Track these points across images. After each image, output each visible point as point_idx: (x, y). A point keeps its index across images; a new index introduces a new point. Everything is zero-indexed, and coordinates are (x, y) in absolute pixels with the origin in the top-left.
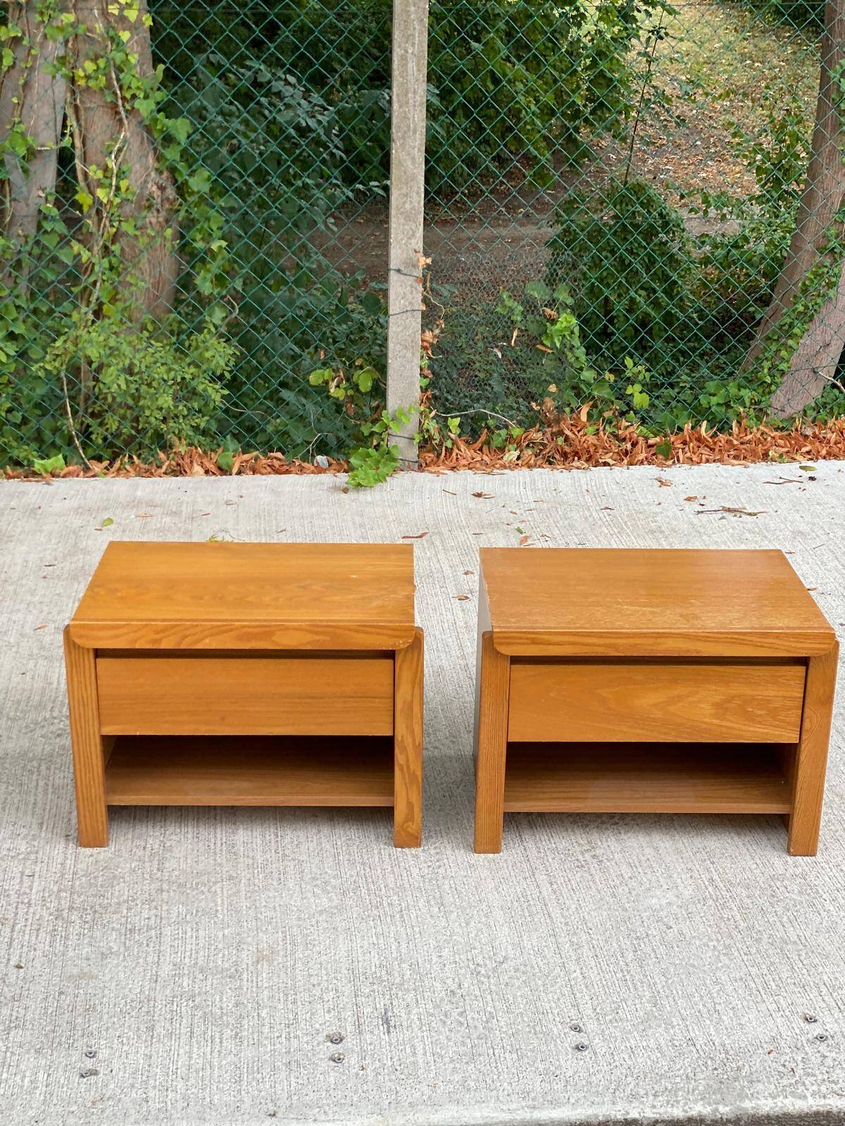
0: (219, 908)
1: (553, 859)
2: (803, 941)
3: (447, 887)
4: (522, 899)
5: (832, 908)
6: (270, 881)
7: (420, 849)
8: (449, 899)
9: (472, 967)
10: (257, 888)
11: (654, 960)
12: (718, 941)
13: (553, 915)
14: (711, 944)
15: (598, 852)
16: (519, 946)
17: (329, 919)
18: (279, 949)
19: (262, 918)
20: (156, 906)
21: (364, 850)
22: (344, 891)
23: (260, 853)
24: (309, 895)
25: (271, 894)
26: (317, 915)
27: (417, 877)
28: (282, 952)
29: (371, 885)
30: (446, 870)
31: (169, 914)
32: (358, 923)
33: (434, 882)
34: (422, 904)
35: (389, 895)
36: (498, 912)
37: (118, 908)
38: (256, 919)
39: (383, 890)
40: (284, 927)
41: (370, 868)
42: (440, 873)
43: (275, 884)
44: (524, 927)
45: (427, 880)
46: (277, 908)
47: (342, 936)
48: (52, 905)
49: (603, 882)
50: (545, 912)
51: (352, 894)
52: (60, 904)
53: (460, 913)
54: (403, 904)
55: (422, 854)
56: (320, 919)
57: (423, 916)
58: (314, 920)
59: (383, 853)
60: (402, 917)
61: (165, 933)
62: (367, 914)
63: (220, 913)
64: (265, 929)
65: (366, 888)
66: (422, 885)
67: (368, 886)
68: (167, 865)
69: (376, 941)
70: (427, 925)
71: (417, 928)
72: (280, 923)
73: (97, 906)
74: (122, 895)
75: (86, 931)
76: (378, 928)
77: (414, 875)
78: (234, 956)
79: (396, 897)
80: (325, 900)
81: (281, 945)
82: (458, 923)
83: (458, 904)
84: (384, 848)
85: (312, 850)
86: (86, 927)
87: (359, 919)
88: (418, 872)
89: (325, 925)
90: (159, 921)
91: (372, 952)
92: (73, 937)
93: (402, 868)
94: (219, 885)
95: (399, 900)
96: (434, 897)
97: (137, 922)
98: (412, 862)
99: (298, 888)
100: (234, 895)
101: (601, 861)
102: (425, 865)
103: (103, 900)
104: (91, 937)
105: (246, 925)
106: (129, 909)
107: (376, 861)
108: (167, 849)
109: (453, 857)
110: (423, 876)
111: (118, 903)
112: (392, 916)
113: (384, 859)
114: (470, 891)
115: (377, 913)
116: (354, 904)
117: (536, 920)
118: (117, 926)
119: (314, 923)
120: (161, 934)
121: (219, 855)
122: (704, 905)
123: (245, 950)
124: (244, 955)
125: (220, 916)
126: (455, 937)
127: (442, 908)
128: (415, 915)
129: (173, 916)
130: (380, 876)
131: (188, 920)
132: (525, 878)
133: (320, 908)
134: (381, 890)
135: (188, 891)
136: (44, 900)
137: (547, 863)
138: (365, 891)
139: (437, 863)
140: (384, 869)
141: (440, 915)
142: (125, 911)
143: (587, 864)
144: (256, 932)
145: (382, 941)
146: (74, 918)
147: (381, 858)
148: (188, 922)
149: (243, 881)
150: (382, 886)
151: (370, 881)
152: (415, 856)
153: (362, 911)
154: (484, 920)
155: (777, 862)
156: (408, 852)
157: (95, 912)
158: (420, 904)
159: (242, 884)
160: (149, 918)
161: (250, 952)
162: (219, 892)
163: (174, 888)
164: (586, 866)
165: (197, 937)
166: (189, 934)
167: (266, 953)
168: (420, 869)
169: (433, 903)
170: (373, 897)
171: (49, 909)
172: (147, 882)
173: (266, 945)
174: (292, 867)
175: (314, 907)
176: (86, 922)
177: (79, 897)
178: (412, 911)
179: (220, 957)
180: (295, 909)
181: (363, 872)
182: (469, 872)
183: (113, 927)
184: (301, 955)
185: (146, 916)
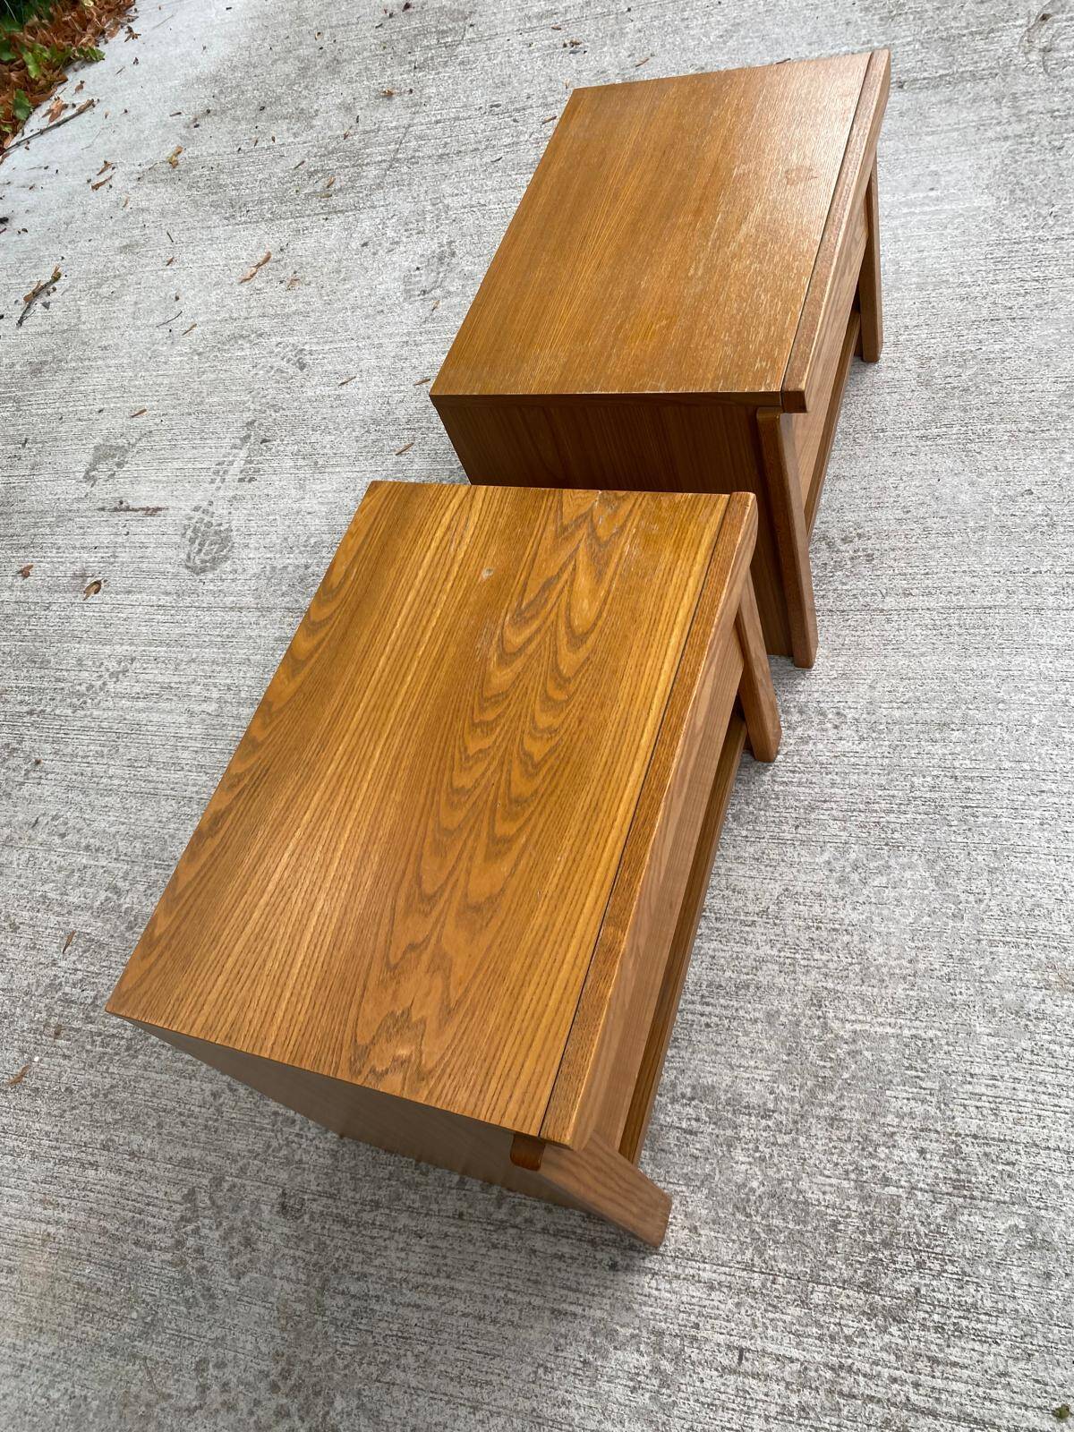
0: (906, 1032)
1: (844, 584)
3: (897, 713)
4: (945, 631)
6: (838, 945)
8: (932, 714)
10: (857, 968)
13: (985, 604)
15: (834, 533)
17: (963, 876)
18: (1043, 957)
19: (946, 970)
20: (885, 1134)
21: (772, 802)
22: (887, 844)
23: (748, 949)
24: (890, 894)
25: (875, 949)
26: (948, 891)
27: (862, 746)
28: (1054, 953)
29: (876, 807)
30: (850, 708)
31: (912, 1115)
32: (981, 837)
33: (881, 727)
34: (938, 749)
35: (908, 787)
36: (973, 663)
37: (878, 1200)
38: (949, 980)
39: (891, 793)
40: (979, 941)
41: (825, 801)
42: (857, 717)
43: (846, 938)
44: (1016, 638)
45: (874, 735)
46: (920, 945)
47: (1014, 864)
48: (851, 1325)
49: (913, 540)
50: (978, 611)
51: (896, 835)
52: (850, 1309)
53: (970, 706)
54: (935, 773)
55: (799, 731)
56: (961, 887)
57: (973, 753)
58: (963, 897)
59: (785, 779)
60: (972, 779)
61: (974, 1129)
62: (955, 823)
63: (921, 1032)
64: (983, 972)
65: (883, 815)
66: (887, 743)
67: (876, 811)
68: (754, 1101)
69: (1038, 821)
70: (998, 752)
71: (1007, 765)
72: (966, 946)
73: (869, 1238)
74: (839, 1190)
75: (949, 1268)
76: (999, 812)
77: (856, 748)
78: (1059, 1026)
79: (914, 779)
80: (908, 874)
81: (1030, 952)
82: (999, 713)
83: (944, 705)
84: (772, 776)
85: (754, 873)
86: (936, 1266)
87: (969, 834)
88: (850, 744)
89: (981, 883)
90: (934, 1136)
91: (1066, 829)
92: (969, 1295)
93: (831, 761)
94: (835, 1025)
95: (924, 777)
96: (922, 732)
97: (931, 1173)
98: (820, 746)
99: (867, 907)
100: (868, 1004)
101: (859, 536)
102: (832, 732)
103: (847, 1224)
104: (972, 1262)
105: (964, 997)
106: (886, 1181)
107: (807, 791)
108: (703, 1093)
109: (816, 695)
110: (862, 739)
111: (865, 1199)
112: (968, 790)
113: (804, 780)
114: (913, 687)
115: (955, 809)
116: (924, 835)
117: (998, 623)
118: (940, 1210)
119: (972, 898)
120: (975, 1137)
121: (741, 1013)
122: (979, 453)
123: (1043, 1006)
124: (1058, 1011)
125: (931, 1034)
126: (1034, 721)
127: (952, 726)
128: (968, 762)
129: (920, 1109)
130: (852, 791)
131: (936, 1086)
132: (888, 621)
133: (929, 884)
134: (893, 796)
135: (846, 1076)
136: (832, 1338)
137: (855, 592)
138: (892, 817)
139: (830, 716)
140: (833, 784)
141: (973, 732)
142: (892, 1190)
143: (864, 550)
144: (989, 985)
145: (1037, 814)
146: (902, 1286)
147: (800, 784)
148: (943, 1087)
149: (830, 985)
150: (880, 793)
151: (862, 807)
152: (804, 740)
153: (946, 828)
154: (992, 681)
155: (890, 376)
156: (792, 748)
157: (886, 1244)
158: (940, 752)
159: (839, 988)
160: (922, 1152)
161: (1048, 1000)
162: (858, 1027)
163: (831, 1097)
164: (870, 552)
165: (994, 1078)
166: (983, 1090)
167: (1053, 978)
168: (841, 739)
169: (938, 735)
170: (911, 808)
171: (862, 1332)
172: (802, 1139)
173: (1030, 975)
174: (802, 907)
175: (926, 892)
176: (920, 1265)
177: (832, 1268)
178: (957, 764)
179: (1057, 1047)
180: (926, 919)
181: (834, 812)
182: (862, 681)
183: (944, 1217)
184: (1064, 927)
185: (915, 1155)
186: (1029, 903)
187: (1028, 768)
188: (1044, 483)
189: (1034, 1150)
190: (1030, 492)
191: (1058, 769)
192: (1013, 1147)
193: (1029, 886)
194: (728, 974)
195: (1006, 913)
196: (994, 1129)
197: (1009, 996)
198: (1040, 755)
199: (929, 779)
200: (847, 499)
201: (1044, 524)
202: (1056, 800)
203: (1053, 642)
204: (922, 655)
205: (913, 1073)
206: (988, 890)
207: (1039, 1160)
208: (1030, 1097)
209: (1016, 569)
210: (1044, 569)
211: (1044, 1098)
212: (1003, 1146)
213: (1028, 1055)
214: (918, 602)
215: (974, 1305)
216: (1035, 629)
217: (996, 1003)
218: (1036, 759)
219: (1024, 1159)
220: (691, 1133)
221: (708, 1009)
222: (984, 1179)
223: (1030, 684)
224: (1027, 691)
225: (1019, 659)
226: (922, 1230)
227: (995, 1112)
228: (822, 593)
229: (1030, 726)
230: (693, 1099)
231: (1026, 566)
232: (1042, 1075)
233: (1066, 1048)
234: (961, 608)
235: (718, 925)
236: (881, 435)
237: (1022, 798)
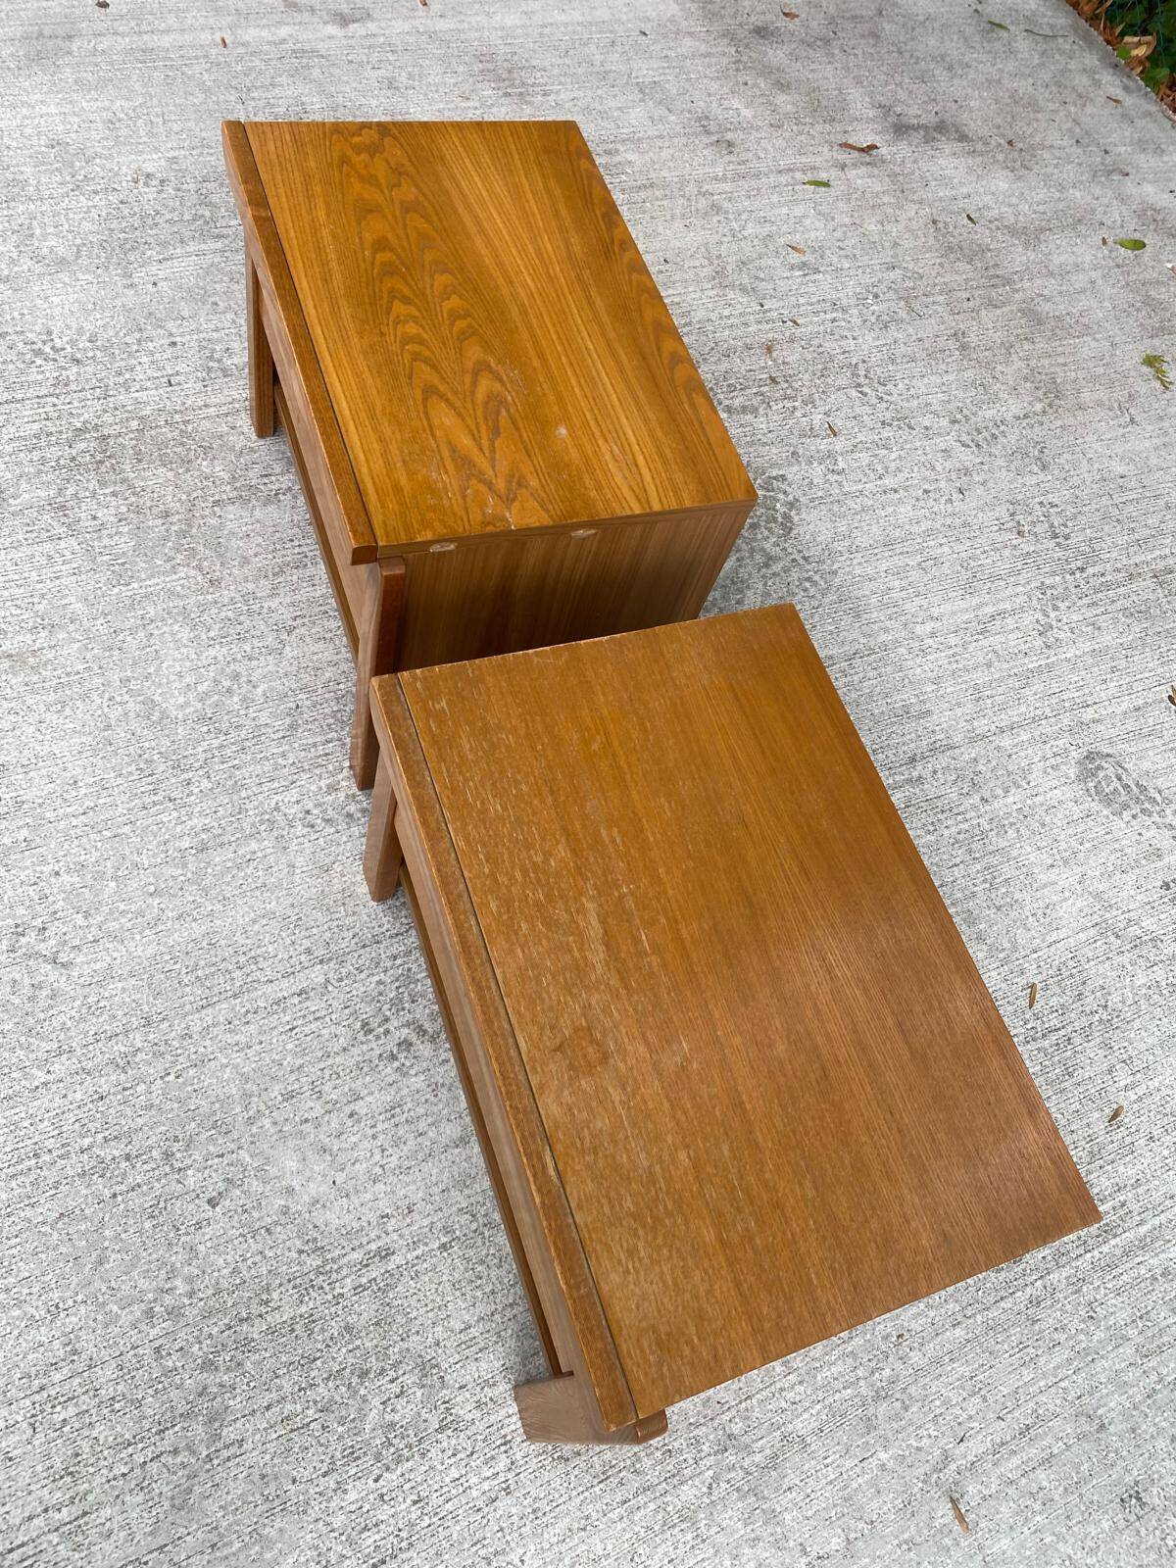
0: (135, 585)
1: (380, 982)
2: (225, 1453)
3: (254, 846)
4: (242, 959)
5: (352, 1496)
6: (217, 626)
7: (355, 789)
8: (218, 857)
9: (38, 922)
10: (193, 616)
11: (107, 1193)
12: (191, 1294)
13: (210, 1010)
14: (178, 1282)
15: (424, 1049)
16: (109, 975)
17: (132, 715)
18: (44, 673)
19: (121, 637)
20: (126, 519)
21: (332, 721)
22: (210, 719)
23: (288, 600)
24: (190, 679)
25: (185, 635)
26: (141, 698)
27: (274, 802)
28: (35, 678)
29: (234, 748)
30: (304, 836)
31: (111, 536)
32: (127, 753)
33: (263, 827)
34: (197, 822)
35: (212, 776)
36: (198, 930)
37: (115, 483)
38: (115, 632)
39: (225, 765)
40: (100, 668)
41: (284, 737)
42: (292, 830)
43: (212, 634)
44: (162, 976)
45: (267, 817)
46: (148, 649)
47: (90, 739)
48: (107, 418)
49: (327, 1072)
50: (215, 999)
51: (205, 729)
52: (111, 425)
53: (182, 878)
54: (192, 798)
55: (342, 795)
56: (131, 705)
57: (163, 830)
58: (126, 697)
59: (331, 745)
60: (155, 804)
61: (62, 542)
62: (155, 757)
63: (124, 589)
64: (90, 646)
65: (225, 743)
66: (251, 813)
67: (232, 744)
68: (230, 508)
69: (80, 784)
70: (139, 839)
71: (126, 829)
72: (110, 661)
73: (114, 461)
74: (144, 479)
75: (53, 464)
76: (119, 780)
77: (278, 798)
78: (18, 628)
79: (210, 786)
80: (181, 700)
81: (55, 673)
82: (152, 880)
83: (210, 870)
84: (344, 744)
85: (315, 658)
86: (62, 462)
87: (139, 752)
88: (286, 800)
89: (115, 714)
90: (90, 529)
91: (52, 785)
92: (36, 455)
93: (295, 777)
94: (192, 573)
95: (201, 791)
96: (220, 835)
97: (84, 508)
98: (313, 788)
99: (205, 663)
100: (172, 593)
101: (393, 1057)
102: (310, 806)
103: (131, 463)
104: (40, 472)
105: (99, 622)
106: (114, 494)
107: (305, 742)
108: (272, 499)
109: (344, 839)
110: (277, 809)
111: (124, 481)
112: (155, 792)
113: (313, 750)
114: (250, 880)
115: (161, 769)
116: (180, 737)
117: (187, 989)
118: (71, 490)
119: (118, 699)
120: (60, 539)
121: (270, 556)
122: (301, 1252)
123: (34, 637)
124: (21, 638)
125: (116, 590)
126: (113, 884)
127: (194, 851)
128: (165, 820)
129: (106, 541)
130: (262, 755)
131: (99, 559)
132: (308, 951)
133: (160, 698)
134: (223, 763)
135: (170, 544)
136: (116, 409)
137: (363, 976)
138: (216, 743)
139: (319, 821)
140: (283, 755)
141: (170, 852)
142: (108, 491)
143: (378, 1037)
144: (81, 638)
145: (83, 791)
146: (82, 446)
147: (315, 745)
148: (93, 561)
149: (209, 597)
150: (236, 762)
151: (247, 744)
152: (332, 788)
153: (163, 750)
154: (170, 915)
155: (484, 1365)
156: (340, 777)
157: (101, 462)
158: (196, 821)
159: (201, 598)
160: (95, 518)
161: (30, 642)
162: (174, 577)
163: (175, 528)
164: (370, 1037)
165: (57, 578)
166: (63, 568)
167: (32, 660)
168: (298, 802)
169: (204, 836)
170: (202, 757)
171: (99, 417)
172: (184, 497)
173: (50, 656)
174: (261, 645)
175: (160, 691)
176: (73, 459)
177: (132, 439)
178: (175, 814)
179: (14, 612)
180: (152, 670)
181: (271, 731)
182: (305, 869)
183: (67, 488)
184: (32, 701)
185: (99, 515)
186: (68, 711)
187: (104, 833)
188: (198, 1226)
189: (15, 545)
190: (212, 1203)
191: (76, 842)
192: (30, 541)
193: (72, 726)
194: (295, 578)
195: (85, 697)
196: (48, 547)
197: (62, 635)
198: (97, 850)
199: (196, 791)
200: (435, 1109)
201: (179, 1155)
202: (69, 810)
203: (120, 985)
204: (254, 921)
205: (119, 561)
206: (106, 710)
207: (10, 540)
208: (26, 575)
209: (191, 1072)
210: (159, 1082)
211: (16, 577)
212: (38, 540)
213: (36, 600)
214: (287, 987)
215: (30, 452)
216: (144, 996)
217: (72, 627)
218: (99, 844)
219: (21, 537)
220: (266, 476)
221: (297, 550)
222: (45, 517)
223: (129, 925)
224: (130, 915)
225: (150, 951)
226: (79, 477)
227: (50, 557)
228: (399, 962)
229: (115, 878)
230: (276, 494)
231: (180, 1080)
232: (22, 591)
233: (8, 614)
234: (235, 996)
235: (322, 608)
236: (444, 1240)
237: (101, 801)
